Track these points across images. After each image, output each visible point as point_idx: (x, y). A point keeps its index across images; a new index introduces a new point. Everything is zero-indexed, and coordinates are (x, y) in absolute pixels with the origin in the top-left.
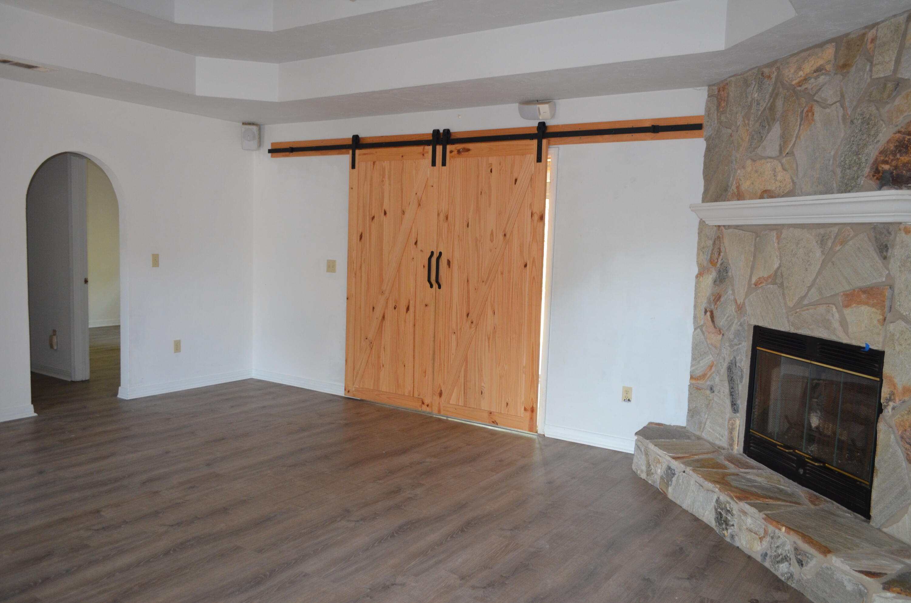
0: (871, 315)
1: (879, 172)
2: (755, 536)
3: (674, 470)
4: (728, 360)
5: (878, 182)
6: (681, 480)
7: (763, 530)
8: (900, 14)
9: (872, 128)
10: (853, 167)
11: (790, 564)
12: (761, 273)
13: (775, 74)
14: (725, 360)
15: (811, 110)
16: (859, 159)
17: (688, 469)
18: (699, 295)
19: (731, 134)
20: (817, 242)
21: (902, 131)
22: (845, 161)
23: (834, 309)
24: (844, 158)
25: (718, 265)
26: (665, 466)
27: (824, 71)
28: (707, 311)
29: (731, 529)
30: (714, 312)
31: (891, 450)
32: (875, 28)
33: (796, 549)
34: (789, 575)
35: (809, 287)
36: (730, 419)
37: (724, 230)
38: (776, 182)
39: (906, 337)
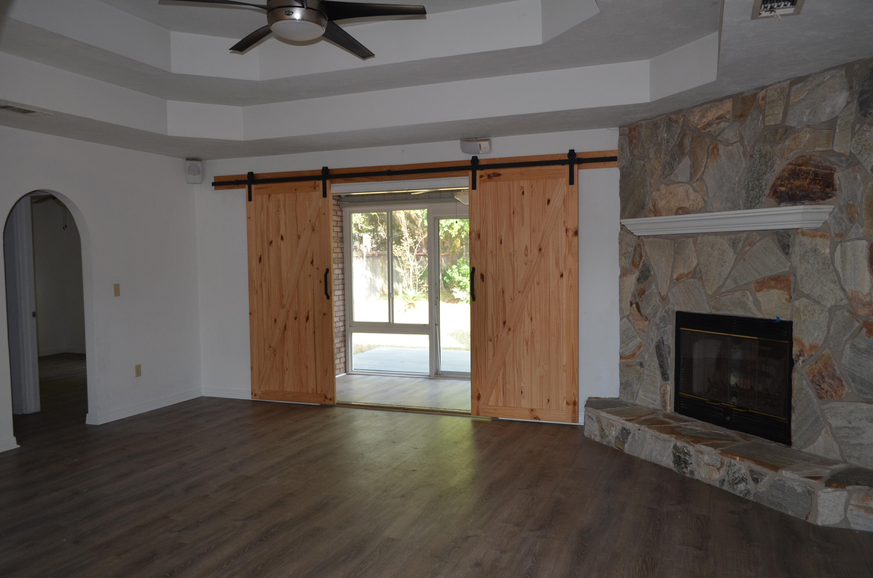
0: (779, 295)
1: (777, 193)
2: (713, 468)
3: (629, 430)
4: (655, 340)
5: (777, 199)
6: (637, 437)
7: (720, 462)
8: (784, 81)
9: (769, 161)
10: (756, 189)
11: (747, 483)
12: (681, 270)
13: (682, 119)
14: (653, 341)
15: (716, 147)
16: (760, 183)
17: (643, 427)
18: (624, 291)
19: (644, 164)
20: (729, 245)
21: (793, 164)
22: (748, 184)
23: (749, 294)
24: (748, 182)
25: (640, 266)
26: (619, 428)
27: (724, 119)
28: (633, 304)
29: (690, 467)
30: (639, 304)
31: (804, 392)
32: (765, 90)
33: (752, 470)
34: (747, 491)
35: (725, 278)
36: (661, 386)
37: (644, 239)
38: (689, 201)
39: (809, 309)
